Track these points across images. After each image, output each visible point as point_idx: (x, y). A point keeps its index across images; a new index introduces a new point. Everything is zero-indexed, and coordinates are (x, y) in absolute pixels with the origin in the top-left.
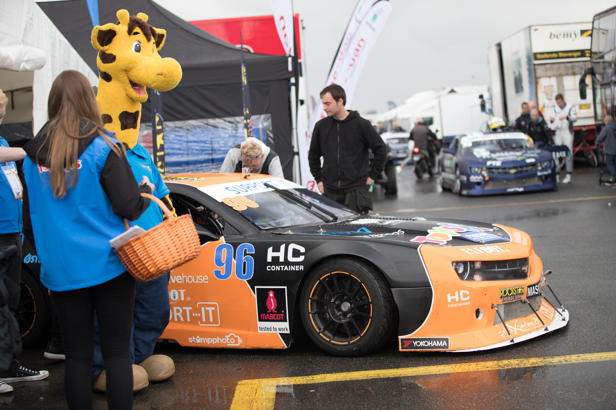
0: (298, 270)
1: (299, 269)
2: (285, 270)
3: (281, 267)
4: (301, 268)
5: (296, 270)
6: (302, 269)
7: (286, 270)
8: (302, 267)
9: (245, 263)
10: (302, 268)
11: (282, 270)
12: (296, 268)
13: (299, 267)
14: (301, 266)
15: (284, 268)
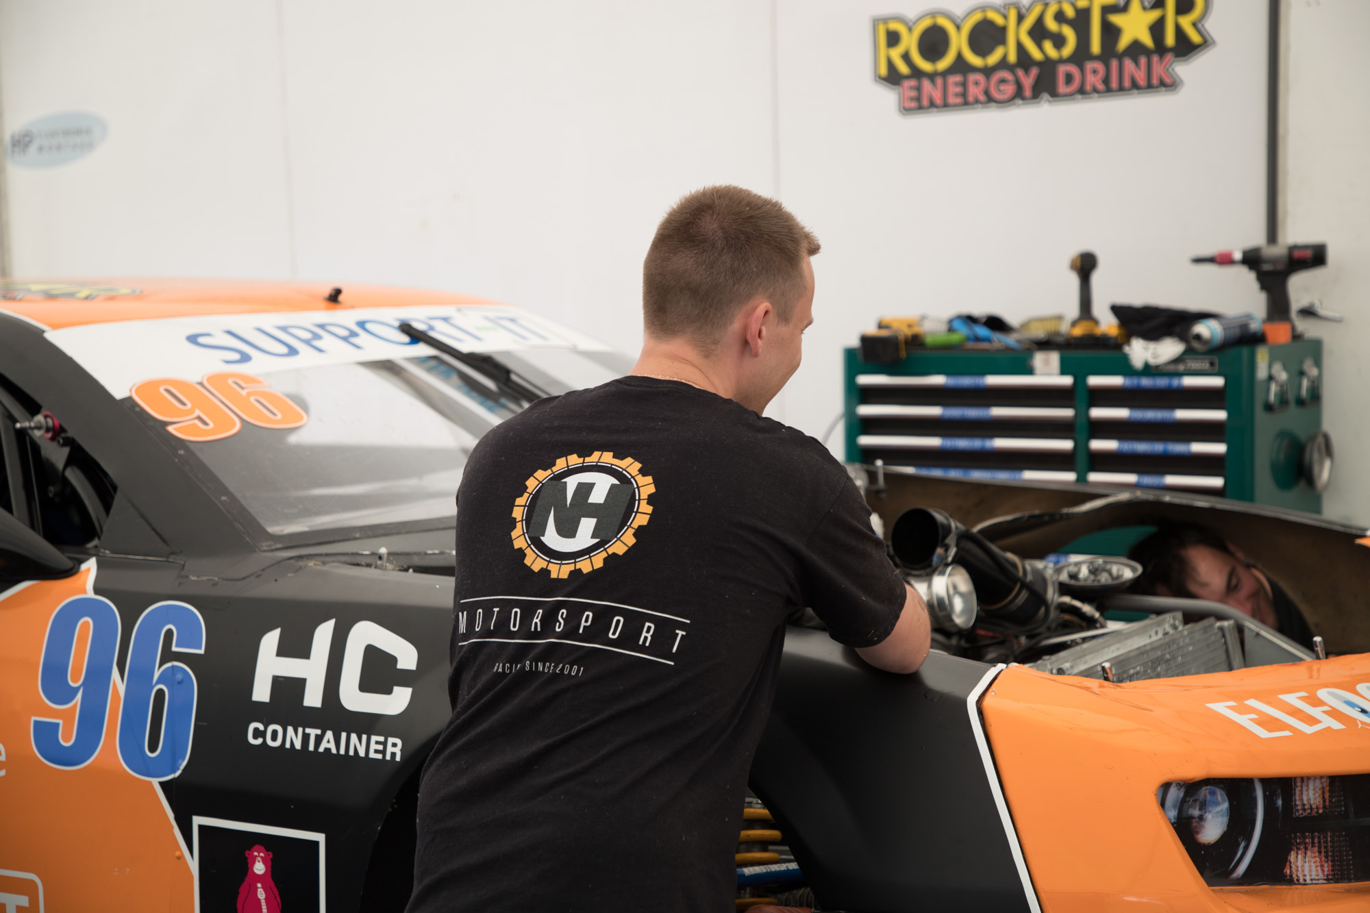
0: (380, 756)
1: (383, 752)
2: (321, 749)
3: (308, 735)
4: (390, 749)
5: (372, 755)
6: (393, 755)
7: (328, 750)
8: (394, 745)
9: (160, 693)
10: (394, 750)
11: (311, 748)
12: (373, 747)
13: (385, 744)
14: (391, 740)
15: (319, 739)
